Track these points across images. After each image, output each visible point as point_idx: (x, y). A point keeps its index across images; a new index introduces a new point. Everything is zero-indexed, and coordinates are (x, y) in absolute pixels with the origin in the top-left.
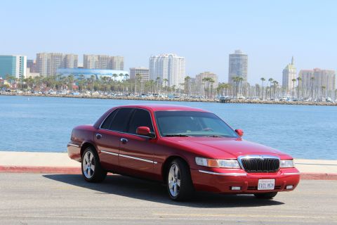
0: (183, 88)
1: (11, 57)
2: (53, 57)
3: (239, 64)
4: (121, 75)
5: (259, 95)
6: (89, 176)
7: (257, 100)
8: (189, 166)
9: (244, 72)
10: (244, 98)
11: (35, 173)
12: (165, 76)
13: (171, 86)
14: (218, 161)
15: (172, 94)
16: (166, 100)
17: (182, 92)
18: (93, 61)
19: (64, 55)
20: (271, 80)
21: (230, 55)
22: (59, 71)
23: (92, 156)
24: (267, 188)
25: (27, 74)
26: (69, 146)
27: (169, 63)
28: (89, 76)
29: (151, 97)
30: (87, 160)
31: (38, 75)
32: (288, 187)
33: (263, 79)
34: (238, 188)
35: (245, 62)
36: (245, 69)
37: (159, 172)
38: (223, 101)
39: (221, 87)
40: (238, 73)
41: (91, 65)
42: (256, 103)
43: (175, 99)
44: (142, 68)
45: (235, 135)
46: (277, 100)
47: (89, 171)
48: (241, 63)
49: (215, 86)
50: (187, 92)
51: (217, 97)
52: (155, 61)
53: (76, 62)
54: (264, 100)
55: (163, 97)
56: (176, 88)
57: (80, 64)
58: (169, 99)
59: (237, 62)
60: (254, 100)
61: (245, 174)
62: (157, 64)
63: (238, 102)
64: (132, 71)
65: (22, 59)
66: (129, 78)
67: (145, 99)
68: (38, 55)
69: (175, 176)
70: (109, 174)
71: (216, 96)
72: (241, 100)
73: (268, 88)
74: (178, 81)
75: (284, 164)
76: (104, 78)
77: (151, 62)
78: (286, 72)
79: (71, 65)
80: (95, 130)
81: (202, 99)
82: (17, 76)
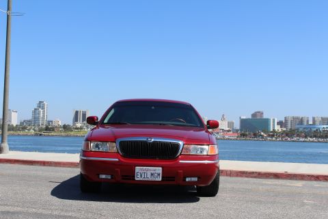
1: (268, 119)
2: (294, 119)
18: (318, 120)
19: (301, 117)
22: (297, 126)
24: (150, 178)
25: (277, 128)
28: (315, 129)
31: (284, 129)
32: (187, 180)
41: (317, 123)
53: (308, 121)
57: (311, 122)
65: (274, 120)
68: (285, 118)
76: (324, 131)
79: (305, 123)
82: (272, 130)
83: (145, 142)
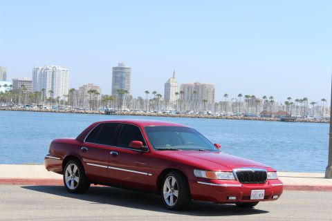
0: (66, 99)
3: (122, 77)
4: (6, 86)
5: (142, 108)
6: (72, 187)
7: (141, 112)
8: (186, 177)
9: (126, 84)
10: (129, 110)
11: (7, 184)
12: (48, 88)
13: (55, 97)
14: (216, 173)
15: (56, 105)
16: (51, 112)
17: (67, 104)
20: (155, 92)
21: (114, 68)
23: (76, 168)
26: (46, 158)
27: (53, 74)
29: (35, 108)
30: (70, 172)
32: (274, 197)
33: (147, 92)
34: (234, 198)
35: (128, 75)
36: (129, 82)
37: (154, 183)
38: (108, 113)
39: (105, 100)
40: (121, 86)
42: (140, 115)
43: (60, 111)
44: (25, 79)
45: (215, 148)
46: (160, 113)
47: (72, 183)
48: (124, 75)
49: (99, 98)
50: (72, 104)
51: (102, 109)
52: (38, 72)
54: (148, 113)
55: (47, 108)
56: (60, 100)
58: (53, 110)
59: (120, 75)
60: (138, 112)
61: (240, 185)
62: (41, 75)
63: (123, 114)
64: (15, 82)
66: (12, 88)
67: (29, 111)
69: (171, 187)
70: (92, 185)
71: (100, 108)
72: (125, 112)
73: (151, 100)
74: (62, 92)
75: (270, 175)
77: (35, 73)
78: (167, 86)
80: (78, 143)
81: (87, 111)
83: (251, 172)
